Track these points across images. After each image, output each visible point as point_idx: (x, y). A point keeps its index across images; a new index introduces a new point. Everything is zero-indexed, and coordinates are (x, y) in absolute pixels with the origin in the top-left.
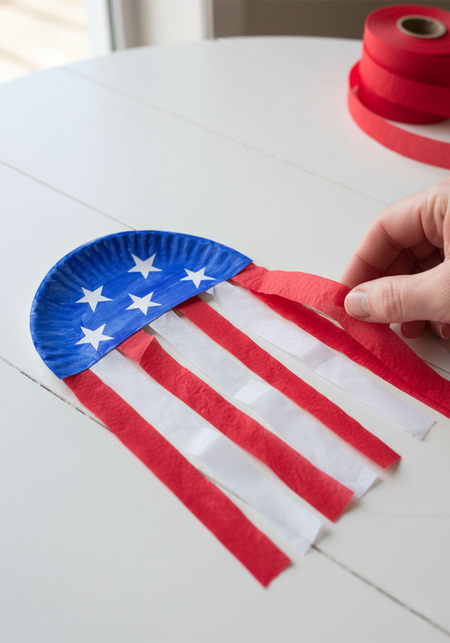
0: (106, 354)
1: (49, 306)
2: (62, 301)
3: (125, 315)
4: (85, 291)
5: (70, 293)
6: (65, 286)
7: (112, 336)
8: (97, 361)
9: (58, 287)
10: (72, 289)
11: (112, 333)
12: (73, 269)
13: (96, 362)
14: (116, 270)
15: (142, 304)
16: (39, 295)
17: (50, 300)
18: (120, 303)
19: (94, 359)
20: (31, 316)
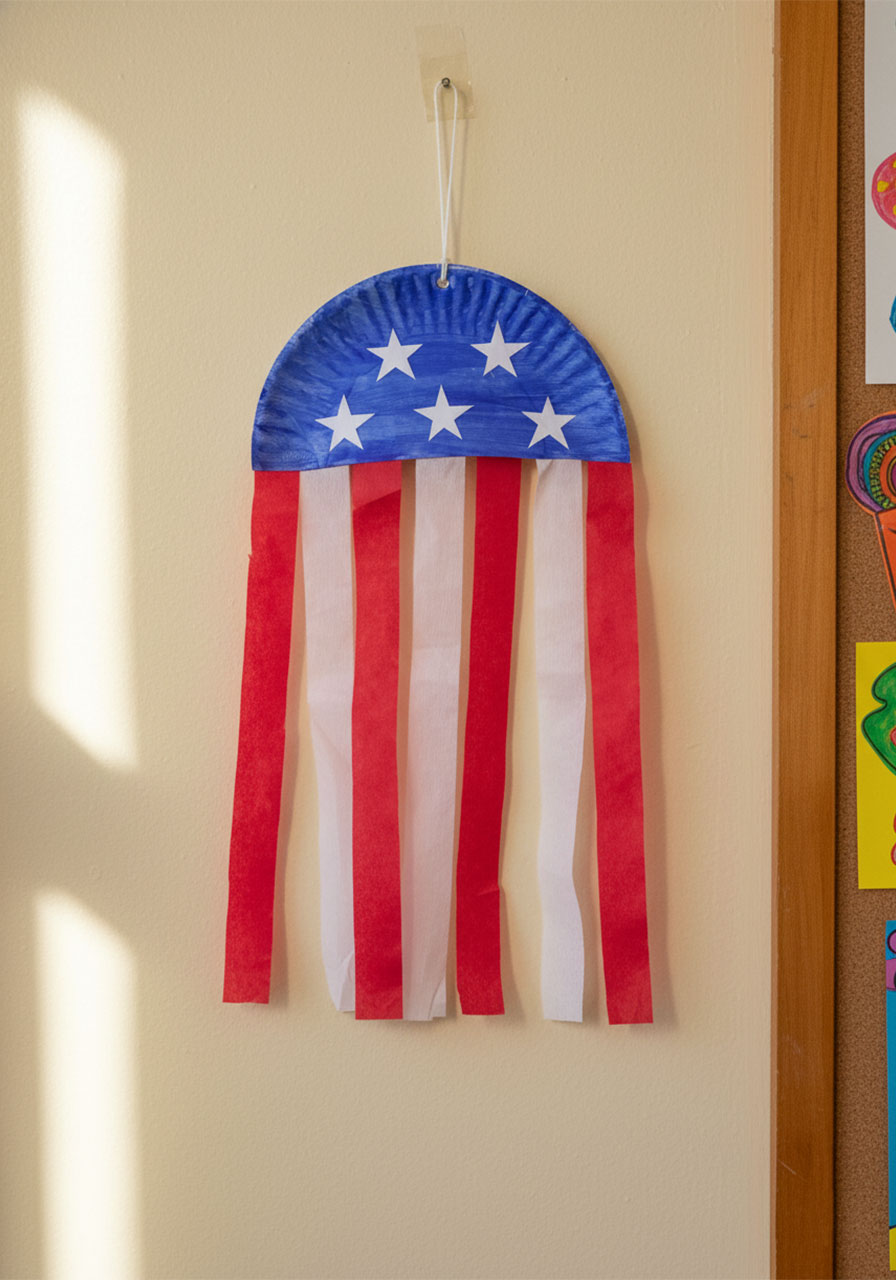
0: (334, 466)
1: (327, 335)
2: (349, 336)
3: (405, 419)
4: (393, 338)
5: (371, 330)
6: (372, 314)
7: (362, 442)
8: (318, 468)
9: (358, 313)
10: (376, 323)
11: (368, 438)
12: (398, 295)
13: (314, 469)
14: (459, 332)
15: (443, 416)
16: (323, 314)
17: (335, 329)
18: (418, 391)
19: (317, 461)
20: (289, 343)
